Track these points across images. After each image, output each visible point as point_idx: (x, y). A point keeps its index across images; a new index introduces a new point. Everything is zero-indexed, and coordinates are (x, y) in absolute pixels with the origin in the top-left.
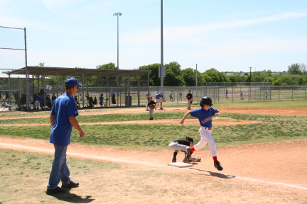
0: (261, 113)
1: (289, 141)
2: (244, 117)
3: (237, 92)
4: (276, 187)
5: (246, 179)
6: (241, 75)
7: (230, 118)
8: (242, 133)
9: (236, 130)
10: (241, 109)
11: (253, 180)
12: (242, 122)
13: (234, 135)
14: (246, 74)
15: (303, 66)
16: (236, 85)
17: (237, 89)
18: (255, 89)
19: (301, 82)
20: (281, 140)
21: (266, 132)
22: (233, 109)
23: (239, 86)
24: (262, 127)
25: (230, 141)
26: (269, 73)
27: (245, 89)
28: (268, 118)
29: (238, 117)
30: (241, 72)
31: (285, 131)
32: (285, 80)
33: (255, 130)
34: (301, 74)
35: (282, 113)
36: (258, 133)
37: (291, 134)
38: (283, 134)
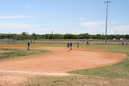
0: (13, 48)
1: (22, 57)
2: (7, 50)
3: (4, 41)
4: (18, 73)
5: (8, 71)
6: (6, 35)
7: (2, 50)
8: (7, 55)
9: (4, 54)
10: (6, 47)
11: (11, 72)
12: (6, 51)
13: (4, 56)
14: (8, 35)
15: (26, 33)
16: (4, 38)
17: (4, 40)
18: (11, 40)
19: (26, 38)
20: (20, 57)
21: (15, 55)
22: (3, 47)
23: (5, 39)
24: (14, 53)
25: (2, 58)
26: (16, 35)
27: (7, 40)
28: (15, 50)
29: (5, 50)
30: (6, 34)
31: (21, 54)
32: (21, 37)
33: (11, 54)
34: (26, 35)
35: (20, 48)
36: (12, 55)
37: (23, 55)
38: (20, 55)
